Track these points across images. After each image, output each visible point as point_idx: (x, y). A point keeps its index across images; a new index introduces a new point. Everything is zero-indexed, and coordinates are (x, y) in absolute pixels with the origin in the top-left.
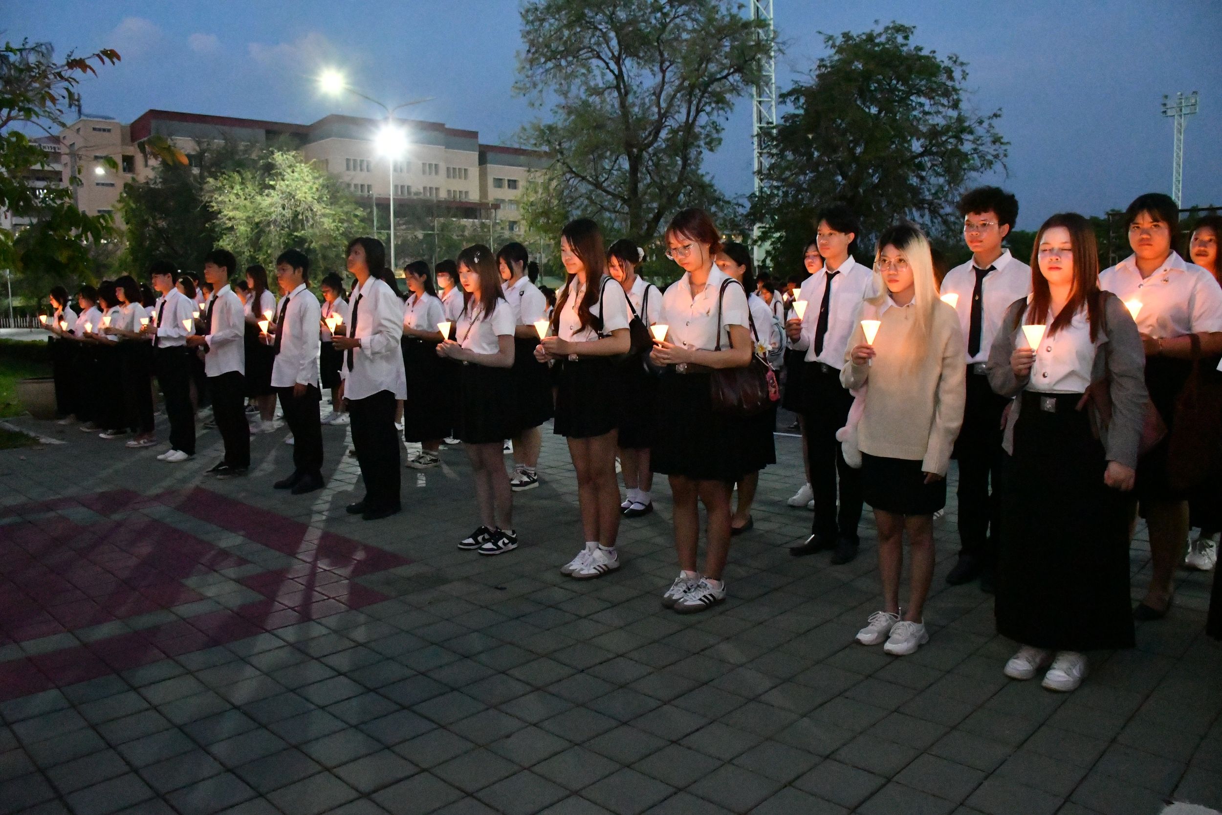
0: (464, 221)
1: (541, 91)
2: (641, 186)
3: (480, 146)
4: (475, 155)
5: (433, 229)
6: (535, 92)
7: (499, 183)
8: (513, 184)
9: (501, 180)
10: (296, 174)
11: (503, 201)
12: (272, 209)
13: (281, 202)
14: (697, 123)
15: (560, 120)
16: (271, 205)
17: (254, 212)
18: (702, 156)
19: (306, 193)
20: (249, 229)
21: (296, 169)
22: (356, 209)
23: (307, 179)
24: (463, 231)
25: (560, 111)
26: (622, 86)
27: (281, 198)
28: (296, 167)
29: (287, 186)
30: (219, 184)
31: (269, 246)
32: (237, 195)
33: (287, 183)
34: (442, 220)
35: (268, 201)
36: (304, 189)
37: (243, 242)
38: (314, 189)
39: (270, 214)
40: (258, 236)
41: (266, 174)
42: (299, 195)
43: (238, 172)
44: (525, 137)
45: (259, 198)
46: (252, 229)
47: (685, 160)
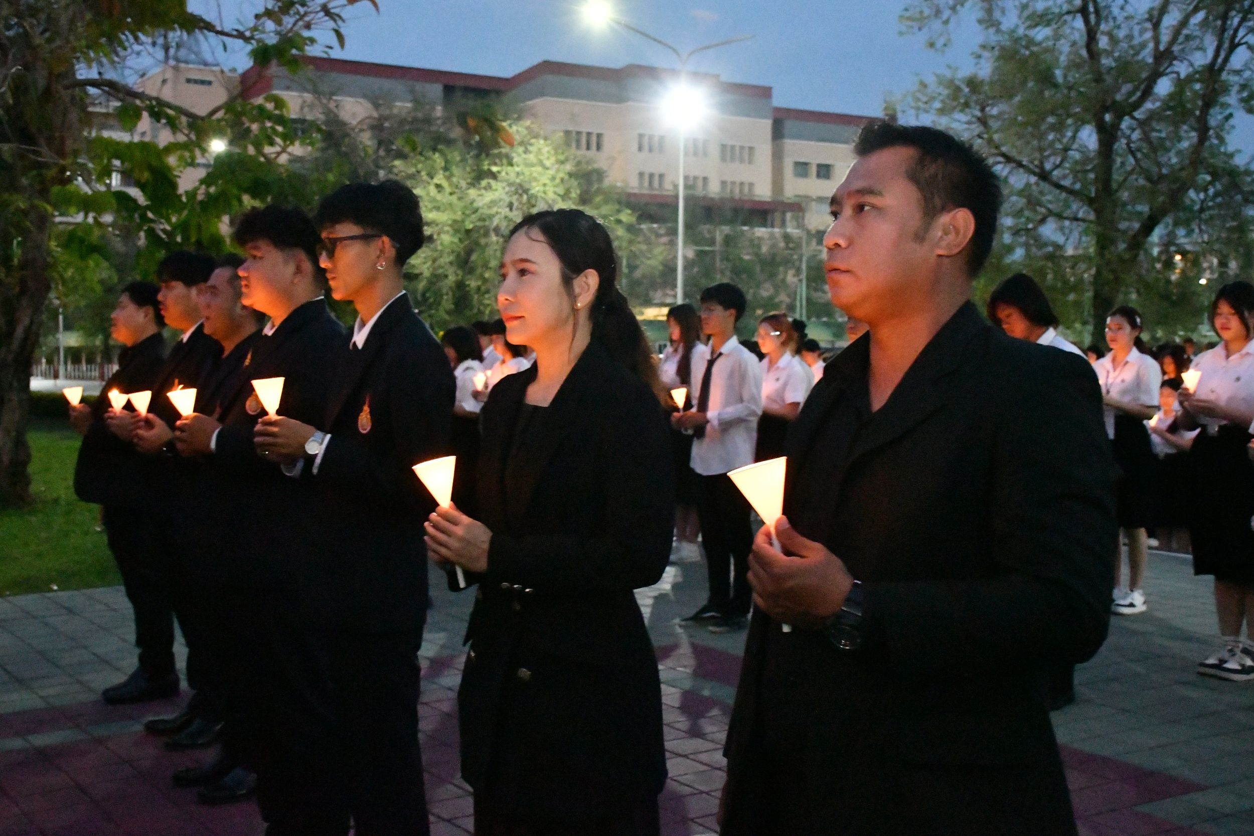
0: (761, 232)
1: (946, 22)
2: (1117, 177)
3: (777, 110)
4: (766, 125)
5: (712, 242)
6: (937, 25)
7: (802, 168)
8: (824, 171)
9: (806, 164)
10: (532, 157)
11: (808, 198)
12: (494, 210)
13: (507, 199)
14: (1228, 67)
15: (985, 70)
16: (493, 203)
17: (463, 213)
18: (1232, 122)
19: (545, 185)
20: (456, 240)
21: (530, 148)
22: (619, 211)
23: (548, 163)
24: (759, 247)
25: (986, 54)
26: (1091, 9)
27: (507, 193)
28: (531, 145)
29: (518, 174)
30: (412, 170)
31: (486, 266)
32: (439, 187)
33: (517, 169)
34: (726, 229)
35: (489, 197)
36: (545, 179)
37: (448, 260)
38: (558, 181)
39: (491, 217)
40: (469, 252)
41: (483, 155)
42: (536, 189)
43: (441, 152)
44: (925, 99)
45: (472, 193)
46: (460, 240)
47: (1203, 130)
